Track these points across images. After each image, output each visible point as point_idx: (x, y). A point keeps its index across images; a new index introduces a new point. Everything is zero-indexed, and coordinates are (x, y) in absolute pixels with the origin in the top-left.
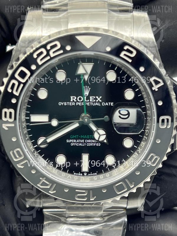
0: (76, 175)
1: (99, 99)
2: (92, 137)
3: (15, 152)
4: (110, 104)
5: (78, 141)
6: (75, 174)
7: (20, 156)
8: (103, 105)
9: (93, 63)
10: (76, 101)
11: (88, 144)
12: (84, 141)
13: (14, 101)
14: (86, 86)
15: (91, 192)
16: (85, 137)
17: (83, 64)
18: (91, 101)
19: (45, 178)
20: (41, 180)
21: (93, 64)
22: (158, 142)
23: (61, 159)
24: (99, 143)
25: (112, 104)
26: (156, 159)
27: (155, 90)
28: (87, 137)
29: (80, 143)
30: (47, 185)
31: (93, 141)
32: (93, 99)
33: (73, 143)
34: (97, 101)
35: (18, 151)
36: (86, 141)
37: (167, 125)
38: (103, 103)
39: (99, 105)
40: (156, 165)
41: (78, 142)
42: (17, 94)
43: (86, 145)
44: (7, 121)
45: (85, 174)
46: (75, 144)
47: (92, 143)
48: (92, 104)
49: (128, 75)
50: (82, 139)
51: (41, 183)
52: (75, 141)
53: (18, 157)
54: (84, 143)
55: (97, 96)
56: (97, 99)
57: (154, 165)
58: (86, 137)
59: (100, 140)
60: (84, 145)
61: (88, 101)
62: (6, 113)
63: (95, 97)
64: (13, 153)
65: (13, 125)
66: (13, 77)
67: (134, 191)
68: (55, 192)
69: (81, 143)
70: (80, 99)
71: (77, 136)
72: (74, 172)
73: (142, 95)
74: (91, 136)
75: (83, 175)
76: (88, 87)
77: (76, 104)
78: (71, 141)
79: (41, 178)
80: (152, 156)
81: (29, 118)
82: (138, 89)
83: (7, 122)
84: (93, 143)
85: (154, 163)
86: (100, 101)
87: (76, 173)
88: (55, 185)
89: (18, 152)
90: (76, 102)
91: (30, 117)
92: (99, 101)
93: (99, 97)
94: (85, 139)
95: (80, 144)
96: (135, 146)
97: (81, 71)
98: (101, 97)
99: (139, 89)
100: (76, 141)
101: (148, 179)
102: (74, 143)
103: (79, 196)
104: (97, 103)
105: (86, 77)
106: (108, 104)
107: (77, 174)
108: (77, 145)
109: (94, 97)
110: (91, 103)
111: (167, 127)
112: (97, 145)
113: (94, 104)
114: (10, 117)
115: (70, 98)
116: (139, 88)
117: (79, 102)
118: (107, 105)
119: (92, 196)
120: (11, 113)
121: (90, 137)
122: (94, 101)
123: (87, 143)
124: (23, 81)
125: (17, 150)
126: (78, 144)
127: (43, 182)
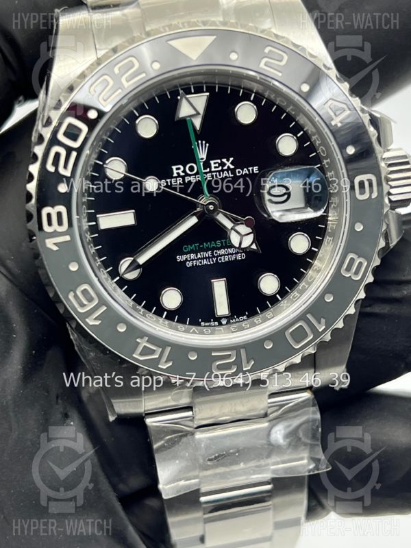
0: (205, 326)
1: (228, 164)
2: (226, 242)
3: (79, 293)
4: (253, 170)
5: (199, 256)
6: (203, 324)
7: (90, 300)
8: (238, 174)
9: (206, 92)
10: (183, 174)
11: (220, 259)
12: (212, 254)
13: (63, 188)
14: (200, 142)
15: (243, 352)
16: (212, 245)
17: (188, 96)
18: (213, 169)
19: (147, 338)
20: (138, 343)
21: (208, 94)
22: (359, 227)
23: (172, 298)
24: (241, 253)
25: (256, 169)
26: (361, 264)
27: (336, 125)
28: (216, 244)
29: (203, 258)
30: (153, 352)
31: (230, 251)
32: (217, 165)
33: (189, 261)
34: (225, 168)
35: (85, 289)
36: (216, 253)
37: (371, 192)
38: (237, 170)
39: (231, 176)
40: (362, 276)
41: (199, 259)
42: (68, 173)
43: (217, 260)
44: (55, 231)
45: (224, 322)
46: (194, 263)
47: (228, 255)
48: (216, 175)
49: (277, 106)
50: (207, 250)
51: (140, 349)
52: (193, 256)
53: (85, 302)
54: (212, 258)
55: (224, 158)
56: (225, 164)
57: (359, 278)
58: (214, 245)
59: (243, 246)
60: (213, 261)
61: (208, 170)
62: (49, 215)
63: (221, 161)
64: (76, 296)
65: (67, 238)
66: (54, 141)
67: (328, 337)
68: (170, 364)
69: (206, 258)
70: (191, 169)
71: (195, 246)
72: (200, 320)
73: (311, 142)
74: (223, 241)
75: (220, 324)
76: (204, 142)
77: (184, 180)
78: (185, 257)
79: (138, 340)
80: (352, 258)
81: (94, 223)
82: (302, 133)
83: (55, 234)
84: (231, 254)
85: (356, 273)
86: (232, 167)
87: (205, 322)
88: (168, 349)
89: (85, 292)
90: (183, 177)
91: (96, 220)
92: (228, 167)
93: (228, 160)
94: (212, 249)
95: (205, 262)
96: (313, 248)
97: (185, 111)
98: (231, 159)
99: (304, 132)
100: (197, 256)
101: (351, 310)
102: (193, 260)
103: (219, 365)
104: (225, 172)
105: (197, 122)
106: (249, 171)
107: (207, 324)
108: (198, 264)
109: (219, 161)
110: (214, 174)
111: (370, 196)
112: (239, 257)
113: (220, 175)
114: (60, 223)
115: (172, 169)
116: (303, 130)
117: (190, 175)
118: (246, 174)
119: (246, 361)
120: (59, 215)
121: (222, 243)
122: (220, 168)
123: (217, 257)
124: (76, 145)
125: (82, 289)
126: (201, 263)
127: (145, 346)
